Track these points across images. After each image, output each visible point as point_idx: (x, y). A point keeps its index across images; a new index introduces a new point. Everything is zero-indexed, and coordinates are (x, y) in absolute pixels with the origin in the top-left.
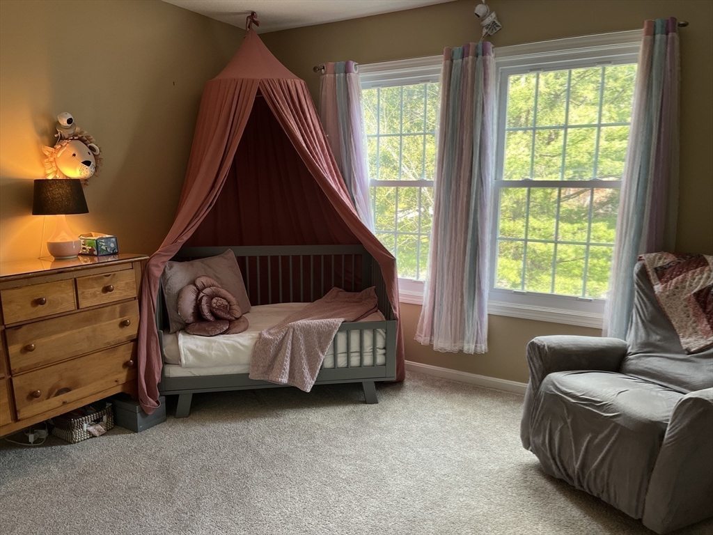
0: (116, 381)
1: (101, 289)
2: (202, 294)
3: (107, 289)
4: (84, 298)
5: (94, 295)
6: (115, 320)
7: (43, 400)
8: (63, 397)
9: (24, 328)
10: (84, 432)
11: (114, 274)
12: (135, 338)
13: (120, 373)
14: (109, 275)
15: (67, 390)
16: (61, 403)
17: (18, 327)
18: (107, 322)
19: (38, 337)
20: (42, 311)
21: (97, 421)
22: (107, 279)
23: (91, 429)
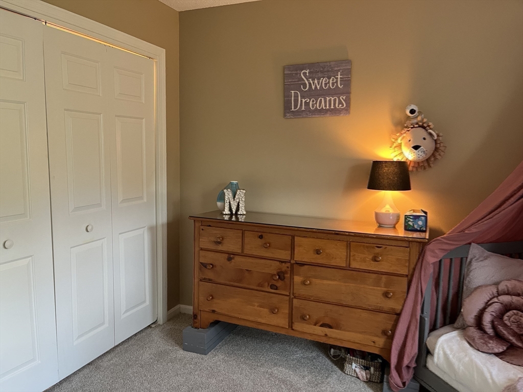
0: (374, 342)
1: (371, 257)
2: (495, 300)
3: (375, 259)
4: (354, 260)
5: (364, 261)
6: (379, 288)
7: (311, 324)
8: (327, 330)
9: (306, 267)
10: (352, 369)
11: (386, 248)
12: (398, 312)
13: (377, 336)
14: (381, 247)
15: (330, 327)
16: (323, 334)
17: (302, 265)
18: (371, 287)
19: (316, 277)
20: (319, 259)
21: (366, 368)
22: (378, 250)
23: (358, 370)
